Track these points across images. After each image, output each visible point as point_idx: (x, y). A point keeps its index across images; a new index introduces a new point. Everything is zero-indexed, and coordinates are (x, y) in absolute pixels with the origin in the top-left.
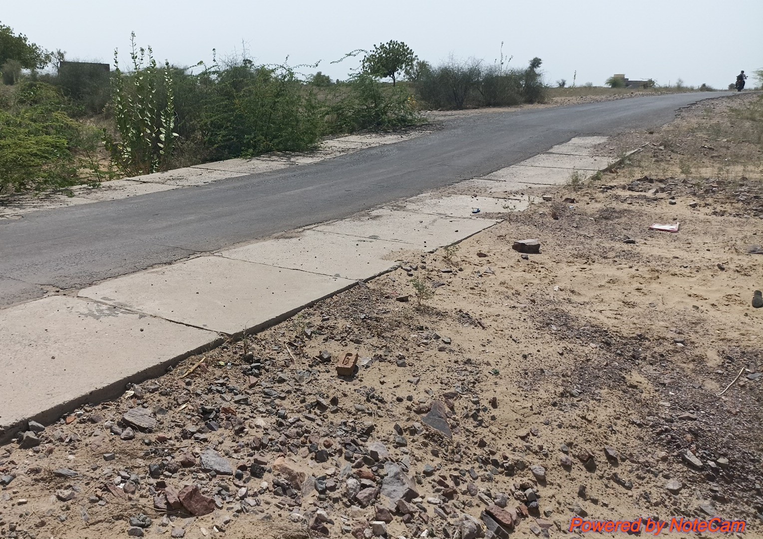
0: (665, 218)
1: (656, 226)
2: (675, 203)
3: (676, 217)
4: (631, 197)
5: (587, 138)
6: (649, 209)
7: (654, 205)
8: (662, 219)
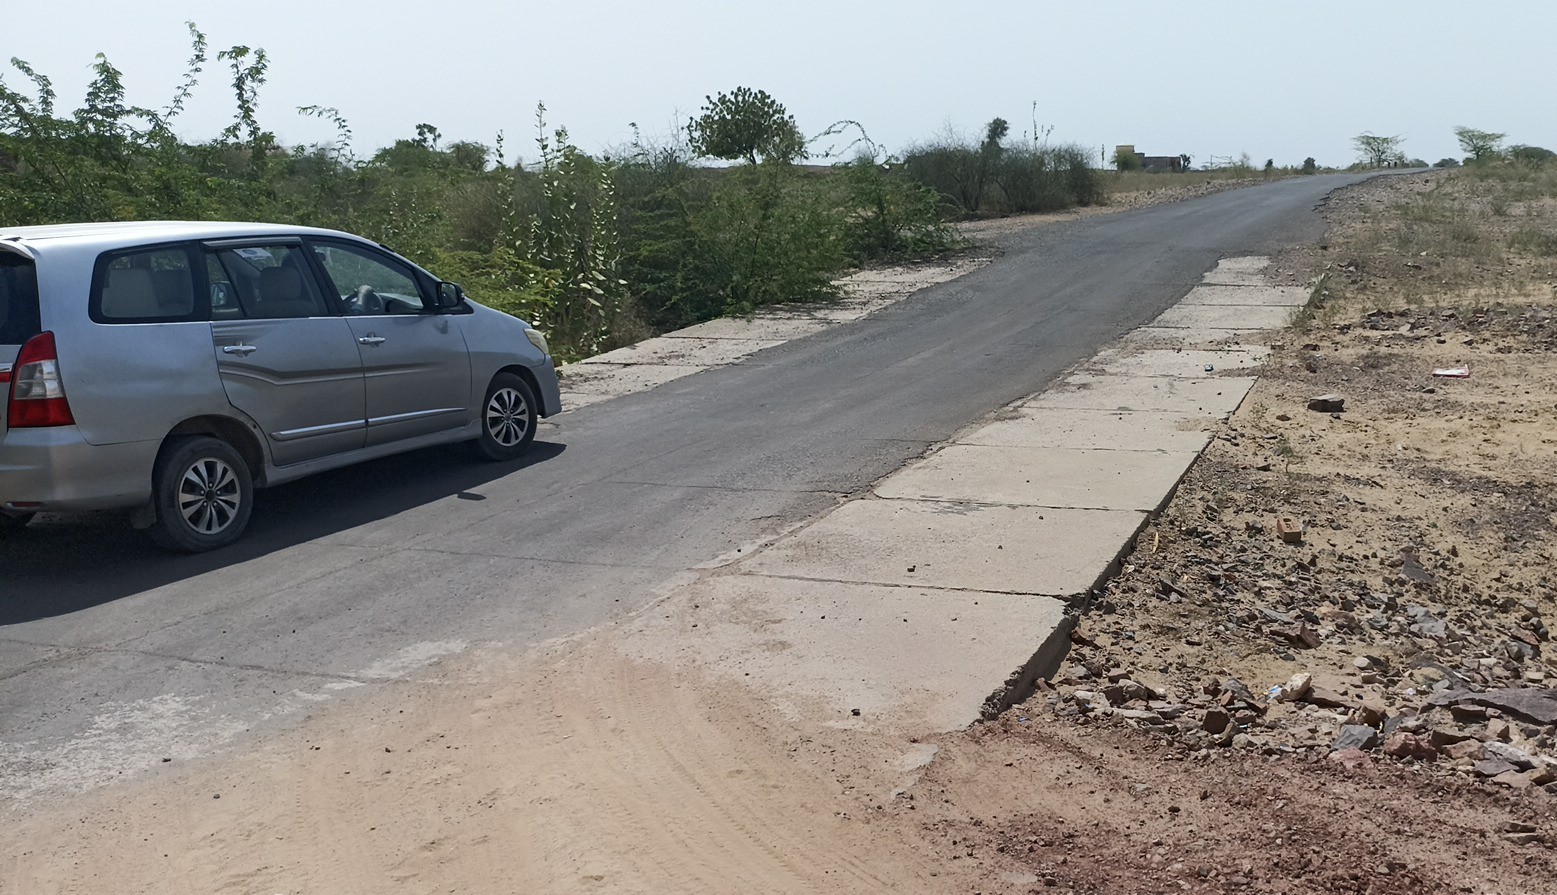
0: (1444, 360)
1: (1438, 372)
2: (1444, 342)
3: (1458, 358)
4: (1385, 337)
5: (1240, 259)
6: (1415, 350)
7: (1419, 345)
8: (1440, 363)
